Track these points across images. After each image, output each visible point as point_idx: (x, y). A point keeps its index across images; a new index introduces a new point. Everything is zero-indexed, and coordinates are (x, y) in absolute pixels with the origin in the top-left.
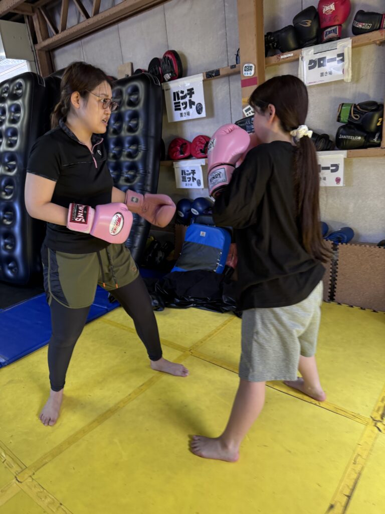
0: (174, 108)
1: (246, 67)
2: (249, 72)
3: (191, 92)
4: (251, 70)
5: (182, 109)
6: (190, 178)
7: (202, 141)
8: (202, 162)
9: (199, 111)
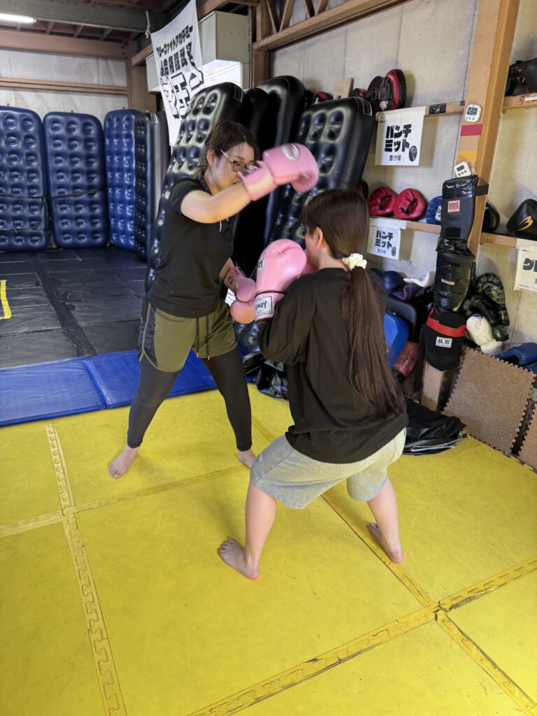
0: (384, 147)
1: (470, 108)
2: (472, 117)
3: (408, 129)
4: (475, 113)
5: (393, 150)
6: (385, 243)
7: (408, 197)
8: (403, 224)
9: (412, 157)
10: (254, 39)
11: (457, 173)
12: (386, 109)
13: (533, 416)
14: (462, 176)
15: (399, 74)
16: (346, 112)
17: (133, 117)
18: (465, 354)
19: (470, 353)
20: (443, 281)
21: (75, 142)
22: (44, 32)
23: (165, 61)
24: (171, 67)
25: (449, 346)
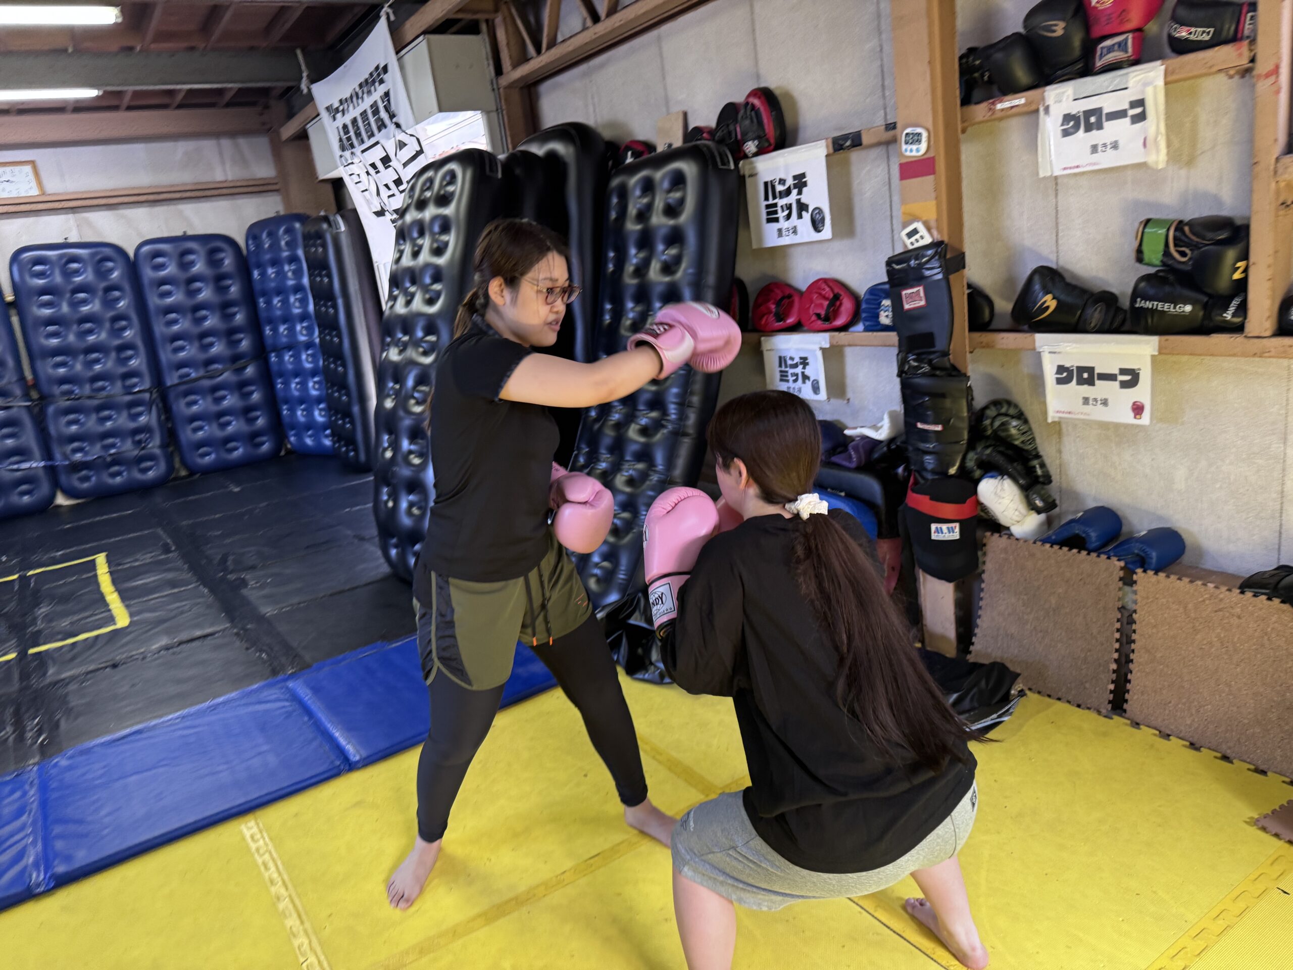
0: (764, 216)
2: (914, 147)
3: (800, 182)
4: (919, 141)
5: (781, 220)
6: (797, 375)
7: (823, 292)
8: (822, 340)
9: (817, 224)
10: (499, 71)
11: (908, 242)
12: (756, 154)
13: (1134, 636)
14: (917, 245)
15: (767, 95)
16: (688, 168)
17: (297, 225)
18: (985, 545)
19: (995, 542)
20: (920, 425)
21: (198, 285)
22: (115, 108)
23: (345, 127)
24: (358, 134)
25: (956, 535)
